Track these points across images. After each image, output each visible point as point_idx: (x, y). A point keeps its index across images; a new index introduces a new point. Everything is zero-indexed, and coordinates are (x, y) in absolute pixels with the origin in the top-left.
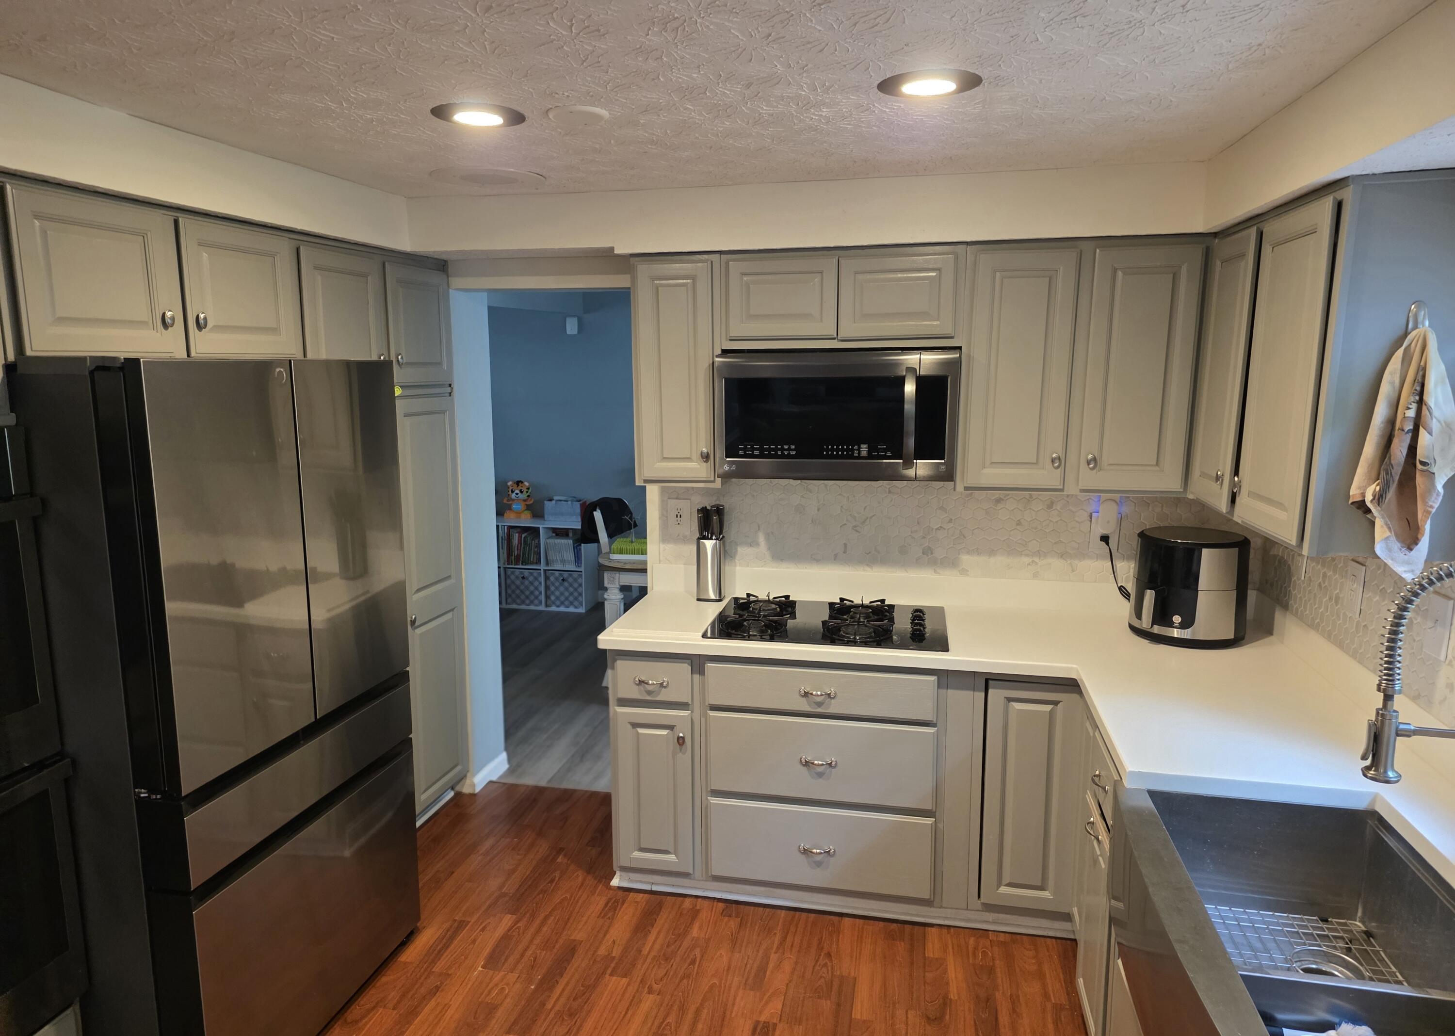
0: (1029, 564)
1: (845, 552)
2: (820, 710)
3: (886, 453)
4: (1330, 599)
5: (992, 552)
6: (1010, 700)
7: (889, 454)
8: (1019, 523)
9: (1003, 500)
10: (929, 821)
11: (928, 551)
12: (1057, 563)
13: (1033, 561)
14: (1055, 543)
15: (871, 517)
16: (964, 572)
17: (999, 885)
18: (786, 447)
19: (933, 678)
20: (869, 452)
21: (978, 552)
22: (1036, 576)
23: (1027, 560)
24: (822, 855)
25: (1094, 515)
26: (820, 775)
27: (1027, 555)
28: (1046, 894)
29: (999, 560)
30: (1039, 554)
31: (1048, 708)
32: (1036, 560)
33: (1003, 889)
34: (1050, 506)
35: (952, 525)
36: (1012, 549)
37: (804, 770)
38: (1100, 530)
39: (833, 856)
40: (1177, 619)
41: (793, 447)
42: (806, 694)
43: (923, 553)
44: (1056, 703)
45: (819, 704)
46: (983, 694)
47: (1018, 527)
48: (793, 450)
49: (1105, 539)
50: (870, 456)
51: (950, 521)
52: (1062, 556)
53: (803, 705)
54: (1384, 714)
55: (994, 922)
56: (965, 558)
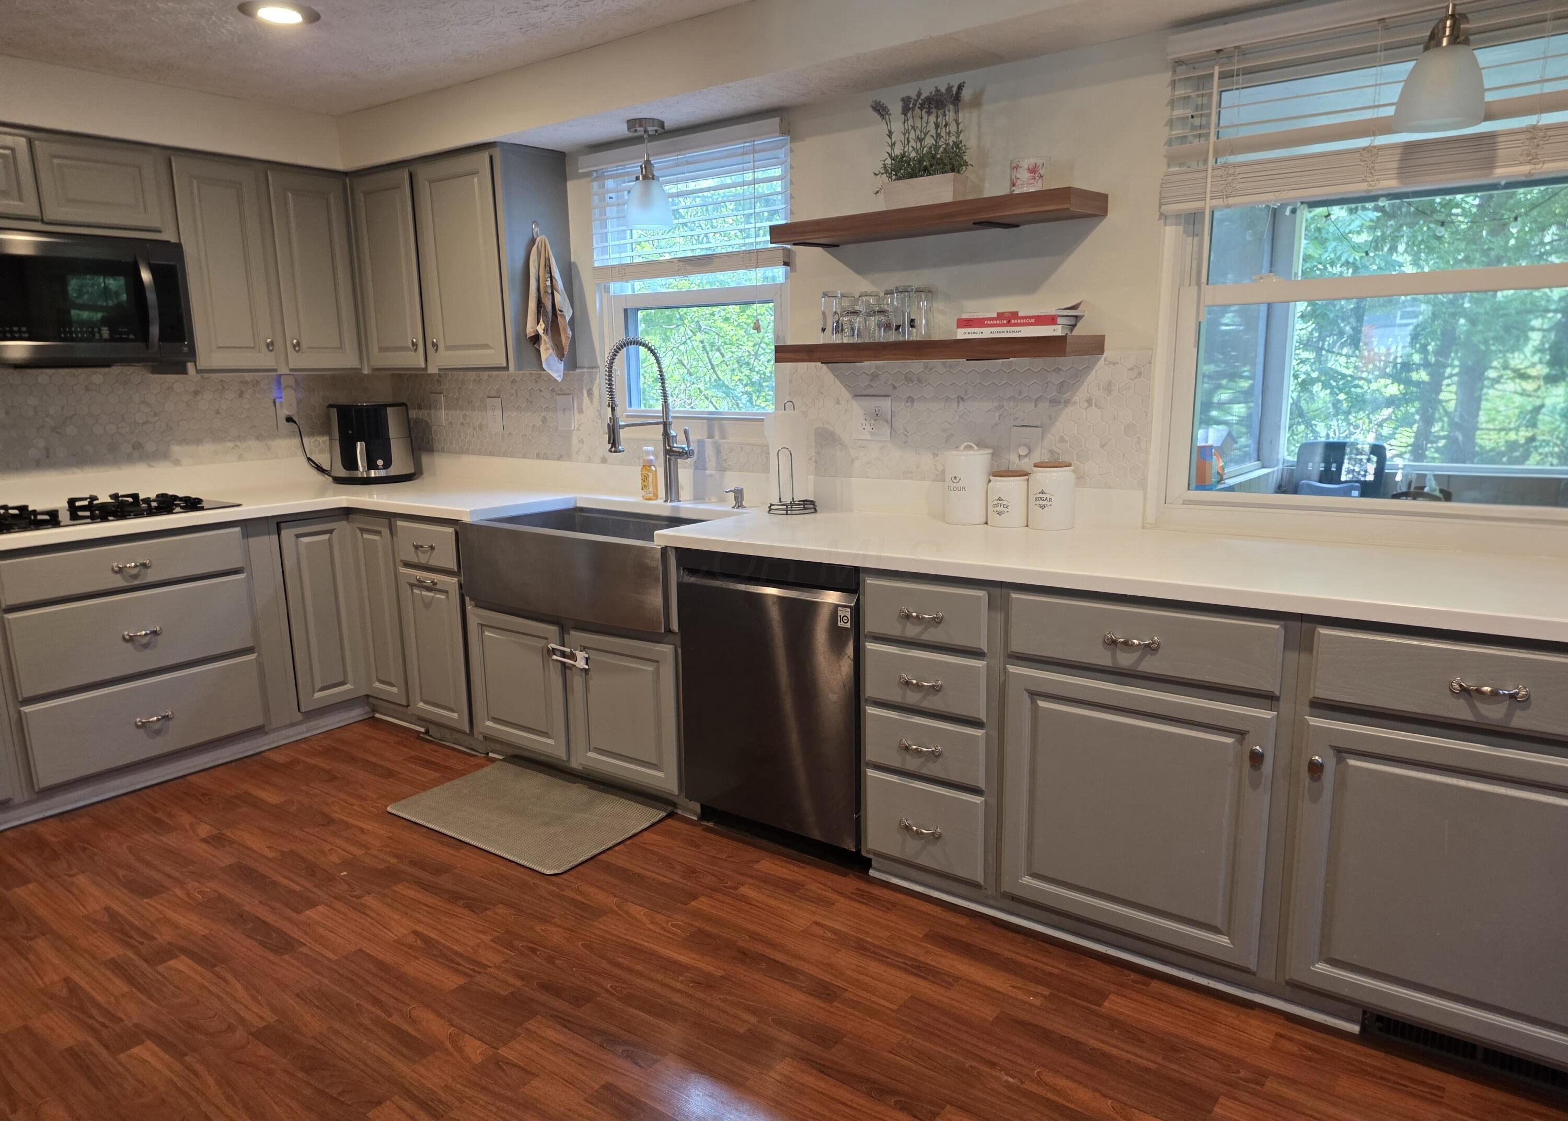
0: (233, 448)
1: (48, 457)
2: (136, 582)
3: (128, 335)
4: (475, 429)
5: (198, 441)
6: (298, 536)
7: (132, 336)
8: (218, 412)
9: (200, 392)
10: (252, 657)
11: (138, 446)
12: (254, 444)
13: (236, 446)
14: (251, 428)
15: (72, 417)
16: (177, 462)
17: (314, 692)
18: (16, 329)
19: (238, 529)
20: (110, 334)
21: (184, 441)
22: (240, 458)
23: (231, 445)
24: (161, 722)
25: (277, 401)
26: (146, 646)
27: (230, 441)
28: (348, 686)
29: (208, 447)
30: (240, 438)
31: (326, 537)
32: (238, 443)
33: (317, 695)
34: (241, 395)
35: (157, 418)
36: (217, 436)
37: (129, 645)
38: (285, 412)
39: (171, 719)
40: (380, 462)
41: (24, 329)
42: (120, 571)
43: (134, 448)
44: (330, 532)
45: (135, 577)
46: (277, 536)
47: (218, 416)
48: (24, 332)
49: (289, 419)
50: (112, 339)
51: (155, 414)
52: (259, 438)
53: (119, 582)
54: (614, 419)
55: (308, 731)
56: (176, 449)
